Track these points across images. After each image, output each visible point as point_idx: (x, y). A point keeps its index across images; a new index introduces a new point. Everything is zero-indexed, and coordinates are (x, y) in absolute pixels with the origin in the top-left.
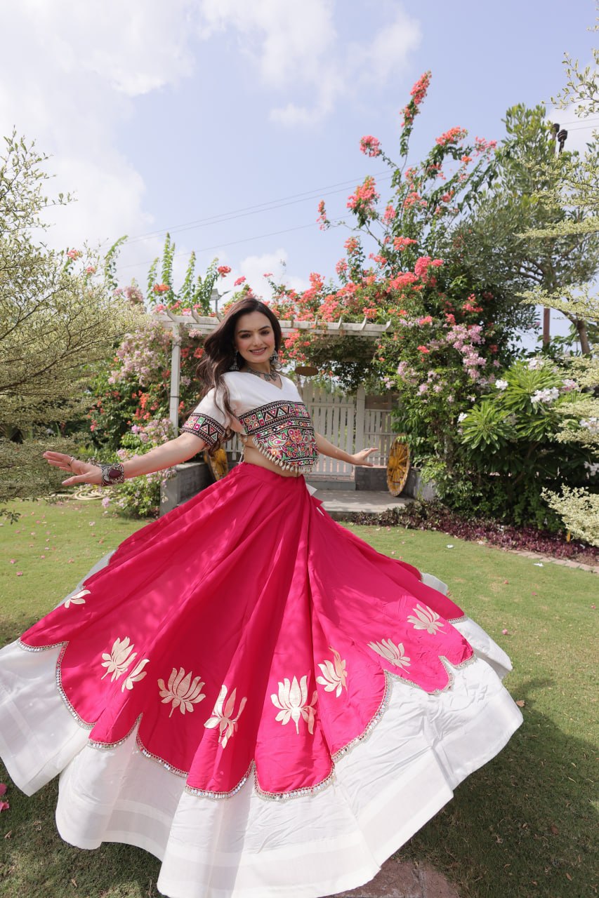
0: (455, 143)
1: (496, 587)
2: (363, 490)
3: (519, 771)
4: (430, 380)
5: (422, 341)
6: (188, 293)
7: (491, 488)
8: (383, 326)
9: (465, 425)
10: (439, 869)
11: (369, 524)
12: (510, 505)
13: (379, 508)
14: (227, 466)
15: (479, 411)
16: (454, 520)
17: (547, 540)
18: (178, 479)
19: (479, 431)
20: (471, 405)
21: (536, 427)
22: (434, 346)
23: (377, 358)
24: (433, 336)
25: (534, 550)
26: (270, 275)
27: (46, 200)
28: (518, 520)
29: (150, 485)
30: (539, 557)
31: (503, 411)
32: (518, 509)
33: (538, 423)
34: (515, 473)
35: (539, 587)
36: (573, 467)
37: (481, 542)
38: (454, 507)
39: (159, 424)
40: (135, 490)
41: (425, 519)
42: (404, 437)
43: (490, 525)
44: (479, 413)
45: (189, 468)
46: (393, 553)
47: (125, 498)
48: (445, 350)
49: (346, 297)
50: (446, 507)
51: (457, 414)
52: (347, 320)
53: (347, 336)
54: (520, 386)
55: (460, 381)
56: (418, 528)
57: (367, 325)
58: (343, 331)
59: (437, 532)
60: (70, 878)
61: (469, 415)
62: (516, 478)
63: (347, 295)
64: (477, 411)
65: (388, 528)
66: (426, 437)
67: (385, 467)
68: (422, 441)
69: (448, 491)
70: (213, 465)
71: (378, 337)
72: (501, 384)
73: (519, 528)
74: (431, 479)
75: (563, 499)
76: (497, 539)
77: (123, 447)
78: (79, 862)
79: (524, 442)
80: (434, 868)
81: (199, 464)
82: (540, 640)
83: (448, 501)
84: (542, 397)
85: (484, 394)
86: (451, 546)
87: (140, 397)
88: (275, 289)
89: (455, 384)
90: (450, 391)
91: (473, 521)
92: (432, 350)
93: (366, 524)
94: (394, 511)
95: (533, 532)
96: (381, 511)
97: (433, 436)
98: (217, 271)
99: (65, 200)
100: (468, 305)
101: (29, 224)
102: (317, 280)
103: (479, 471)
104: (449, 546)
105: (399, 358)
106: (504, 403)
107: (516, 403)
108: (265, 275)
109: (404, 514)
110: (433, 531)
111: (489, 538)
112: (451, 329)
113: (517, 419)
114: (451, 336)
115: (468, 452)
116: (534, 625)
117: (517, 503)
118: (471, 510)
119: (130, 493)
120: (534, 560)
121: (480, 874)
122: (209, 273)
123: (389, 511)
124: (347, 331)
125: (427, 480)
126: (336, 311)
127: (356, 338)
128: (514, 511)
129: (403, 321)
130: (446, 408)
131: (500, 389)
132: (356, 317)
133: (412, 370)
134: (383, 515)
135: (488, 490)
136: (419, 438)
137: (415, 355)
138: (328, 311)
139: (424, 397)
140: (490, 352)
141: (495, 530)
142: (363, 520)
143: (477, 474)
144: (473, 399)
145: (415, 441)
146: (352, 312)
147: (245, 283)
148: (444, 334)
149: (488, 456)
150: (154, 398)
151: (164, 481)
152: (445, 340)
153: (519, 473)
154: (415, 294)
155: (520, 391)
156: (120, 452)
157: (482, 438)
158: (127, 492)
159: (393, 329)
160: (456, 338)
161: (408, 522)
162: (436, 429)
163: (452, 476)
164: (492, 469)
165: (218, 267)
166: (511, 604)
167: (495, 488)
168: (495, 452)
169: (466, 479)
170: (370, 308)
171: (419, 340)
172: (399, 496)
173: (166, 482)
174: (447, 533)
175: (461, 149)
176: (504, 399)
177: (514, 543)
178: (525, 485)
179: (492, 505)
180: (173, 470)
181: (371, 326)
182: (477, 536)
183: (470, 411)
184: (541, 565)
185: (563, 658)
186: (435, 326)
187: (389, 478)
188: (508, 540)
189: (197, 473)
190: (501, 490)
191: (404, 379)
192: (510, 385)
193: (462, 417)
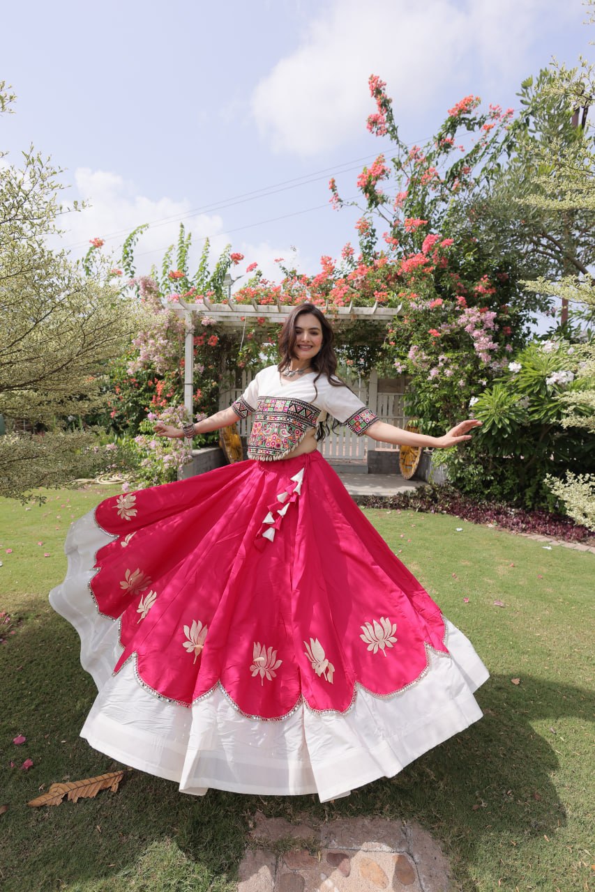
0: (469, 112)
1: (502, 570)
2: (375, 473)
3: (509, 743)
4: (441, 364)
5: (433, 324)
6: (202, 280)
7: (502, 471)
8: (394, 309)
9: (477, 409)
10: (425, 828)
11: (380, 508)
12: (521, 489)
13: (390, 492)
14: (241, 450)
15: (491, 395)
16: (465, 503)
17: (557, 523)
18: (194, 465)
19: (491, 415)
20: (482, 389)
21: (550, 409)
22: (445, 330)
23: (388, 341)
24: (444, 319)
25: (544, 533)
26: (281, 260)
27: (61, 208)
28: (529, 503)
29: (167, 470)
30: (548, 540)
31: (515, 394)
32: (529, 493)
33: (552, 405)
34: (527, 456)
35: (545, 570)
36: (587, 450)
37: (490, 526)
38: (465, 490)
39: (174, 411)
40: (153, 475)
41: (436, 502)
42: (415, 421)
43: (501, 508)
44: (491, 397)
45: (204, 453)
46: (402, 536)
47: (143, 483)
48: (457, 333)
49: (358, 281)
50: (457, 491)
51: (468, 398)
52: (358, 304)
53: (358, 320)
54: (533, 368)
55: (471, 365)
56: (429, 511)
57: (379, 309)
58: (354, 316)
59: (448, 515)
60: (96, 825)
61: (480, 399)
62: (528, 461)
63: (359, 278)
64: (489, 395)
65: (399, 512)
66: (438, 421)
67: (397, 450)
68: (433, 425)
69: (458, 475)
70: (228, 450)
71: (389, 321)
72: (514, 367)
73: (530, 511)
74: (442, 463)
75: (567, 485)
76: (507, 522)
77: (141, 433)
78: (103, 811)
79: (537, 425)
80: (421, 826)
81: (214, 449)
82: (541, 621)
83: (459, 484)
84: (558, 378)
85: (496, 377)
86: (461, 529)
87: (156, 384)
88: (287, 275)
89: (466, 368)
90: (462, 375)
91: (484, 504)
92: (443, 333)
93: (377, 507)
94: (405, 495)
95: (544, 516)
96: (392, 495)
97: (444, 420)
98: (230, 257)
99: (80, 207)
100: (481, 286)
101: (46, 231)
102: (328, 263)
103: (491, 455)
104: (458, 529)
105: (411, 342)
106: (517, 386)
107: (529, 386)
108: (276, 261)
109: (415, 498)
110: (443, 514)
111: (498, 521)
112: (463, 312)
113: (530, 401)
114: (462, 320)
115: (480, 436)
116: (537, 607)
117: (530, 486)
118: (482, 493)
119: (148, 478)
120: (544, 543)
121: (463, 833)
122: (222, 260)
123: (399, 494)
124: (358, 315)
125: (438, 464)
126: (347, 295)
127: (367, 322)
128: (525, 494)
129: (413, 305)
130: (457, 392)
131: (513, 372)
132: (367, 301)
133: (423, 353)
134: (394, 498)
135: (500, 474)
136: (430, 422)
137: (426, 339)
138: (339, 296)
139: (435, 381)
140: (504, 334)
141: (506, 514)
142: (374, 503)
143: (489, 457)
144: (485, 383)
145: (427, 426)
146: (363, 296)
147: (257, 269)
148: (456, 317)
149: (500, 439)
150: (169, 385)
151: (181, 466)
152: (456, 324)
153: (531, 457)
154: (426, 276)
155: (534, 373)
156: (138, 438)
157: (494, 422)
158: (145, 477)
159: (404, 313)
160: (468, 321)
161: (419, 505)
162: (448, 412)
163: (463, 459)
164: (504, 452)
165: (231, 253)
166: (515, 587)
167: (507, 471)
168: (507, 436)
169: (477, 463)
170: (381, 290)
171: (429, 323)
172: (412, 479)
173: (183, 467)
174: (457, 516)
175: (475, 119)
176: (517, 381)
177: (524, 526)
178: (537, 469)
179: (503, 489)
180: (189, 456)
181: (383, 310)
182: (487, 519)
183: (481, 395)
184: (550, 548)
185: (563, 639)
186: (447, 309)
187: (401, 461)
188: (518, 523)
189: (212, 457)
190: (513, 474)
191: (415, 363)
192: (523, 367)
193: (473, 401)
